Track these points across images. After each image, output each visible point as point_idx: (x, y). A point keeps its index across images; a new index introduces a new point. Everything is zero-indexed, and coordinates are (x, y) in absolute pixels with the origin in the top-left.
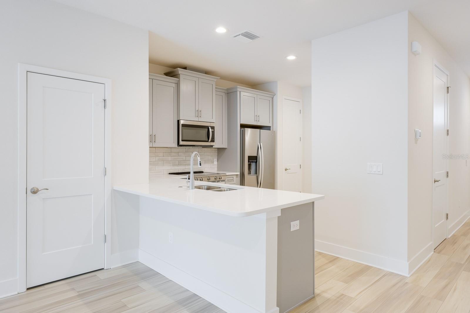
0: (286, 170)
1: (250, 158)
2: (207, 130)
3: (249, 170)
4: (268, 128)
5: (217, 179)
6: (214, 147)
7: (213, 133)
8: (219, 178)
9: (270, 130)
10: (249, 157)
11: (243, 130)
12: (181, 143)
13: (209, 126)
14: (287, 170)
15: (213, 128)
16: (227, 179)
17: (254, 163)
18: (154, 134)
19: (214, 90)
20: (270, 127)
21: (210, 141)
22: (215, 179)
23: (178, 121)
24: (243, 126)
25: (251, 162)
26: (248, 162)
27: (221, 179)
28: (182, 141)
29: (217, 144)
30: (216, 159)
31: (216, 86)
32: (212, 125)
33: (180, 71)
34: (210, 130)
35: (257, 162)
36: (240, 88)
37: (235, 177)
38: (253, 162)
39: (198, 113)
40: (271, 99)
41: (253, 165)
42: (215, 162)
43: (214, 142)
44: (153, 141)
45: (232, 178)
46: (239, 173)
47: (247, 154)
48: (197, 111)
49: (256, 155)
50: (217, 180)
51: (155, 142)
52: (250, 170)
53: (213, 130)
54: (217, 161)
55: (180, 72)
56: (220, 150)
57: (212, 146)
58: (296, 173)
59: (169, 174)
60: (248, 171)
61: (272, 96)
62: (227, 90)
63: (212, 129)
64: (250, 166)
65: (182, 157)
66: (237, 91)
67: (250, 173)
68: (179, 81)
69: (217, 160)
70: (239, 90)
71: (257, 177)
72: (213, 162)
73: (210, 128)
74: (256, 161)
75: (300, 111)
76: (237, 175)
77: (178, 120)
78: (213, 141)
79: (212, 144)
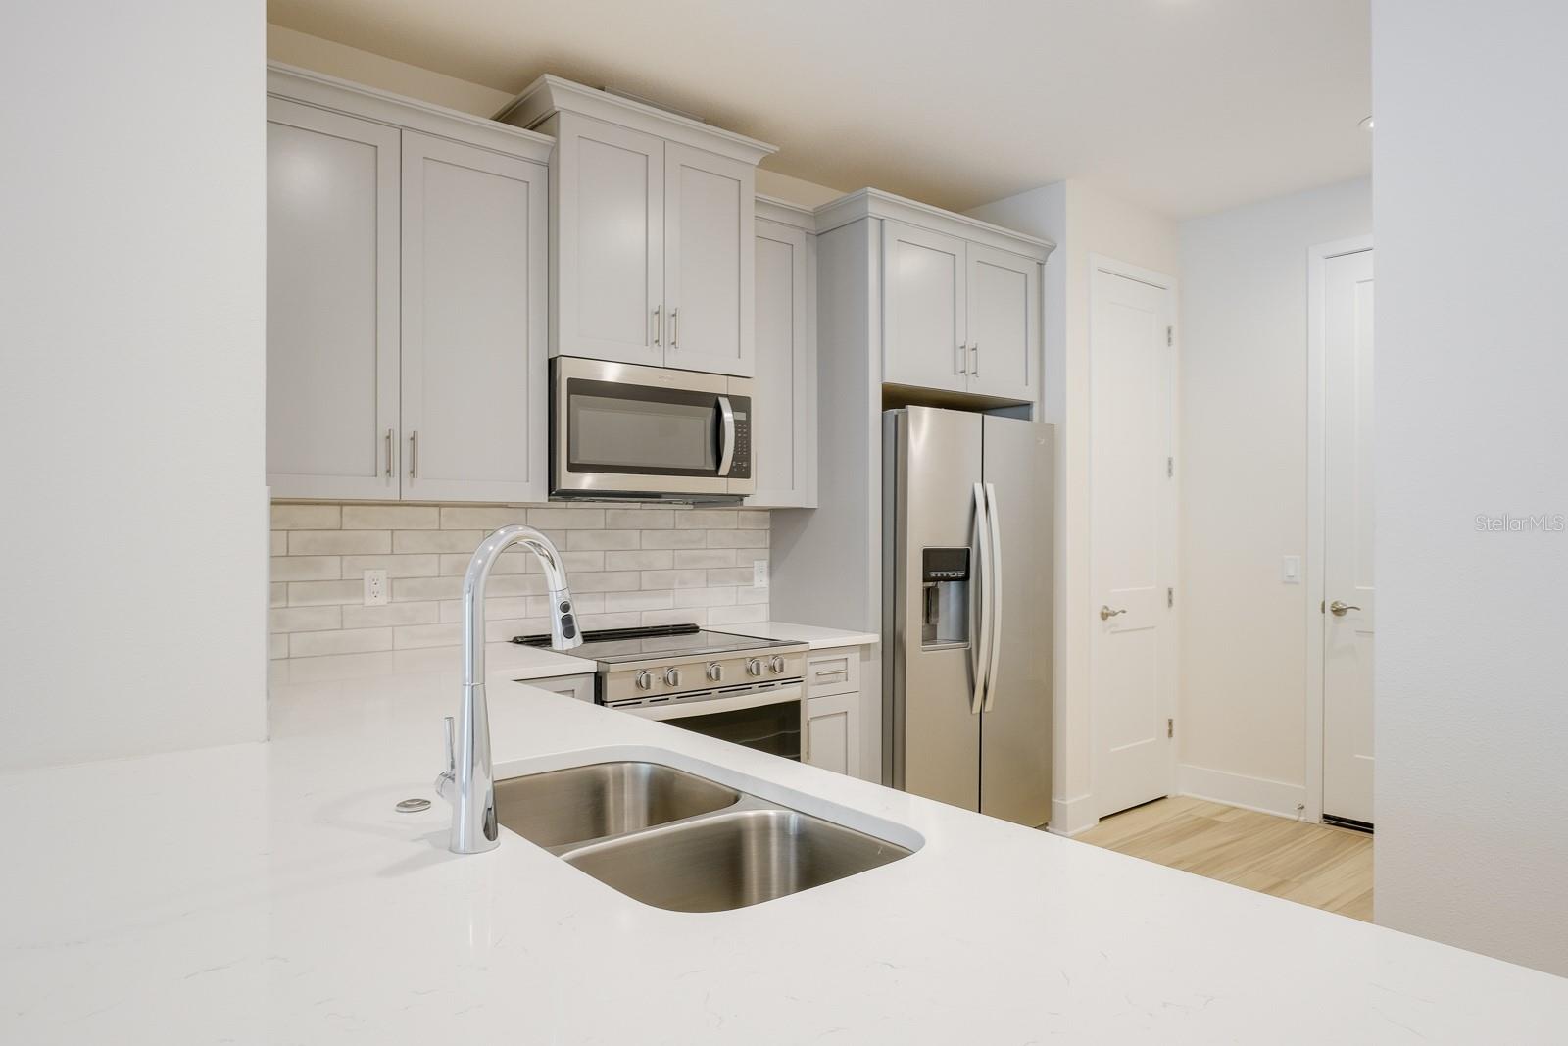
0: (1105, 616)
1: (932, 558)
2: (710, 412)
3: (928, 622)
4: (1018, 409)
5: (758, 673)
6: (747, 502)
7: (743, 429)
8: (773, 668)
9: (1028, 417)
10: (928, 554)
11: (896, 416)
12: (568, 480)
13: (722, 396)
14: (1110, 617)
15: (741, 404)
16: (813, 670)
17: (952, 583)
18: (407, 434)
19: (749, 210)
20: (1028, 405)
21: (725, 469)
22: (749, 671)
23: (552, 364)
24: (896, 399)
25: (936, 580)
26: (925, 581)
27: (782, 671)
28: (573, 467)
29: (766, 487)
30: (765, 564)
31: (757, 191)
32: (738, 389)
33: (562, 96)
34: (728, 415)
35: (966, 578)
36: (879, 204)
37: (855, 657)
38: (948, 579)
39: (662, 323)
40: (1031, 269)
41: (949, 593)
42: (756, 579)
43: (748, 477)
44: (406, 469)
45: (841, 666)
46: (874, 638)
47: (919, 538)
48: (657, 313)
49: (960, 543)
50: (758, 679)
51: (412, 472)
52: (932, 620)
53: (742, 416)
54: (771, 575)
55: (559, 102)
56: (784, 521)
57: (741, 497)
58: (1153, 628)
59: (516, 641)
60: (921, 625)
61: (1042, 252)
62: (818, 214)
63: (734, 409)
64: (930, 596)
65: (585, 555)
66: (864, 219)
67: (930, 636)
68: (555, 149)
69: (771, 566)
70: (874, 209)
71: (969, 654)
72: (747, 579)
73: (725, 403)
74: (961, 574)
75: (1169, 332)
76: (865, 648)
77: (550, 360)
78: (741, 470)
79: (736, 486)
